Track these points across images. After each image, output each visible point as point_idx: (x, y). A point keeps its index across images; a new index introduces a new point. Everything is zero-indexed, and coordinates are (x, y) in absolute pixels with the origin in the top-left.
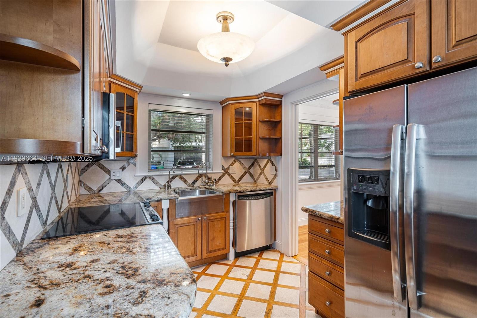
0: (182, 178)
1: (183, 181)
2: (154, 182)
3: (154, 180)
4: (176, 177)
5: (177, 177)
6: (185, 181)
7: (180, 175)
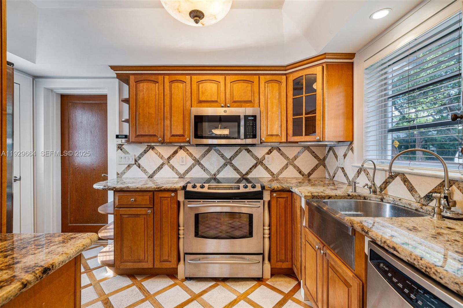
0: (405, 181)
1: (408, 187)
2: (369, 179)
3: (369, 175)
4: (396, 176)
5: (398, 177)
6: (411, 189)
7: (403, 174)
